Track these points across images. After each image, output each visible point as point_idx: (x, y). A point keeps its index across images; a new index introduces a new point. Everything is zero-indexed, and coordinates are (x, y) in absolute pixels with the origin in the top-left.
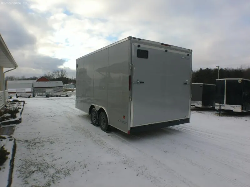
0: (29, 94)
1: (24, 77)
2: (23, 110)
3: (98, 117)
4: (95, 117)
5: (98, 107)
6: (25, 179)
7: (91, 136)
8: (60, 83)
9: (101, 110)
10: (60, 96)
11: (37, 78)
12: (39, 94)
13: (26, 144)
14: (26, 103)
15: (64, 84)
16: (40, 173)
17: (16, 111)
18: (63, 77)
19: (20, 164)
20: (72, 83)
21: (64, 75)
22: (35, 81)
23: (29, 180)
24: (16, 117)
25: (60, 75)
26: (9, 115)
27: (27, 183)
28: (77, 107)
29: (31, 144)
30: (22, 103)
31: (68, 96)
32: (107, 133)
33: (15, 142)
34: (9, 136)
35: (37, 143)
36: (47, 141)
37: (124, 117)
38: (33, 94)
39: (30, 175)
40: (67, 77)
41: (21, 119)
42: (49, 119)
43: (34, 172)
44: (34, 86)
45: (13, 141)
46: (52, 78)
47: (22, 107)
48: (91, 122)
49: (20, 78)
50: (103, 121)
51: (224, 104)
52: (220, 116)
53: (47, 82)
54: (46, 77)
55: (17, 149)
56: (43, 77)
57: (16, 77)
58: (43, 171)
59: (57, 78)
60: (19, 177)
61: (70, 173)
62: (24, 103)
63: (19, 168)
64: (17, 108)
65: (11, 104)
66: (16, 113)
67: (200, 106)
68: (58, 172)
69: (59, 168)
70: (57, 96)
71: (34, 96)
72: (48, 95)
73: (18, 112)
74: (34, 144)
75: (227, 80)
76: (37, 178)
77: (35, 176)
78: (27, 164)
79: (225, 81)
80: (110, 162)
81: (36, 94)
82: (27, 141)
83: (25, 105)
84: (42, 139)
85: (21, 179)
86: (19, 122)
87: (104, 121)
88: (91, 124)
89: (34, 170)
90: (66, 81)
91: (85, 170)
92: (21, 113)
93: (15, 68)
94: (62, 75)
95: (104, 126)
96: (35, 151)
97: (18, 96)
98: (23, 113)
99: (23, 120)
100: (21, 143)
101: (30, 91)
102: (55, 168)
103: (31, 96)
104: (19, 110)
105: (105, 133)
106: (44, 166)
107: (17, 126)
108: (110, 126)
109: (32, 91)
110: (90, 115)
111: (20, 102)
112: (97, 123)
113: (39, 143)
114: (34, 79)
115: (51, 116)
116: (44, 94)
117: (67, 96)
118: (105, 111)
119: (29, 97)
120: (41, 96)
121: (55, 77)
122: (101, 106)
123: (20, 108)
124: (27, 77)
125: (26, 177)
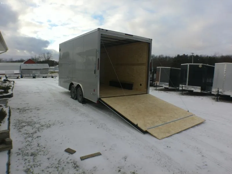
0: (17, 75)
1: (11, 59)
2: (13, 88)
3: (76, 92)
4: (74, 92)
5: (75, 84)
6: (19, 130)
7: (69, 106)
8: (46, 66)
9: (78, 86)
10: (46, 77)
11: (24, 61)
12: (26, 75)
13: (18, 111)
14: (15, 82)
15: (50, 66)
16: (29, 127)
17: (8, 88)
18: (50, 60)
19: (15, 122)
20: (57, 66)
21: (50, 57)
22: (23, 63)
23: (21, 130)
24: (8, 92)
25: (47, 58)
26: (3, 90)
27: (21, 132)
28: (60, 84)
29: (22, 110)
30: (12, 83)
31: (54, 77)
32: (83, 104)
33: (9, 108)
34: (4, 105)
35: (27, 110)
36: (35, 109)
37: (94, 90)
38: (21, 75)
39: (23, 127)
40: (53, 60)
41: (12, 94)
42: (36, 94)
43: (25, 126)
44: (22, 68)
45: (8, 108)
46: (39, 60)
47: (12, 85)
48: (71, 97)
49: (8, 60)
50: (79, 95)
51: (186, 85)
52: (182, 95)
53: (33, 64)
54: (33, 59)
55: (11, 113)
56: (30, 60)
57: (4, 60)
58: (31, 125)
59: (43, 61)
60: (14, 128)
61: (51, 126)
62: (14, 82)
63: (14, 124)
64: (9, 85)
65: (3, 83)
66: (8, 90)
67: (167, 87)
68: (42, 126)
69: (43, 124)
70: (43, 77)
71: (22, 77)
72: (35, 76)
73: (10, 89)
74: (24, 111)
75: (190, 65)
76: (28, 129)
77: (26, 128)
78: (20, 122)
79: (188, 66)
80: (80, 121)
81: (24, 75)
82: (19, 109)
83: (14, 84)
84: (30, 107)
85: (16, 130)
86: (11, 96)
87: (81, 95)
88: (71, 98)
89: (25, 125)
90: (52, 63)
91: (62, 125)
92: (12, 90)
93: (6, 51)
94: (48, 58)
95: (80, 99)
96: (25, 115)
97: (7, 77)
98: (13, 90)
99: (14, 95)
100: (15, 110)
101: (18, 73)
102: (40, 124)
103: (19, 76)
104: (10, 87)
105: (81, 104)
106: (32, 123)
107: (10, 99)
108: (85, 98)
109: (20, 73)
110: (70, 91)
111: (10, 81)
112: (75, 98)
113: (28, 110)
114: (21, 61)
115: (38, 93)
116: (31, 75)
117: (52, 77)
118: (81, 87)
119: (18, 78)
120: (29, 77)
121: (42, 60)
122: (78, 82)
123: (11, 86)
124: (14, 60)
125: (20, 128)
